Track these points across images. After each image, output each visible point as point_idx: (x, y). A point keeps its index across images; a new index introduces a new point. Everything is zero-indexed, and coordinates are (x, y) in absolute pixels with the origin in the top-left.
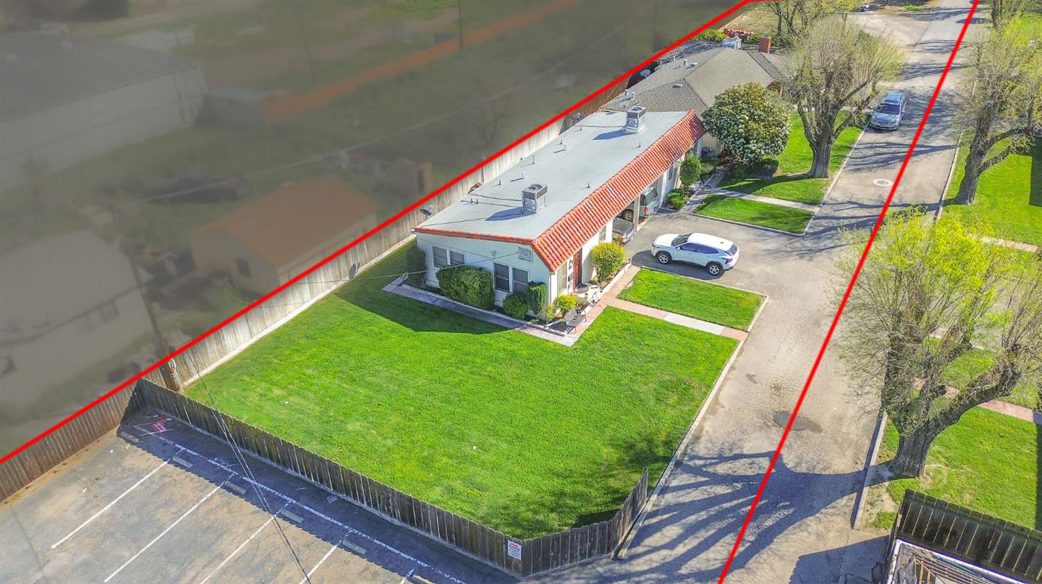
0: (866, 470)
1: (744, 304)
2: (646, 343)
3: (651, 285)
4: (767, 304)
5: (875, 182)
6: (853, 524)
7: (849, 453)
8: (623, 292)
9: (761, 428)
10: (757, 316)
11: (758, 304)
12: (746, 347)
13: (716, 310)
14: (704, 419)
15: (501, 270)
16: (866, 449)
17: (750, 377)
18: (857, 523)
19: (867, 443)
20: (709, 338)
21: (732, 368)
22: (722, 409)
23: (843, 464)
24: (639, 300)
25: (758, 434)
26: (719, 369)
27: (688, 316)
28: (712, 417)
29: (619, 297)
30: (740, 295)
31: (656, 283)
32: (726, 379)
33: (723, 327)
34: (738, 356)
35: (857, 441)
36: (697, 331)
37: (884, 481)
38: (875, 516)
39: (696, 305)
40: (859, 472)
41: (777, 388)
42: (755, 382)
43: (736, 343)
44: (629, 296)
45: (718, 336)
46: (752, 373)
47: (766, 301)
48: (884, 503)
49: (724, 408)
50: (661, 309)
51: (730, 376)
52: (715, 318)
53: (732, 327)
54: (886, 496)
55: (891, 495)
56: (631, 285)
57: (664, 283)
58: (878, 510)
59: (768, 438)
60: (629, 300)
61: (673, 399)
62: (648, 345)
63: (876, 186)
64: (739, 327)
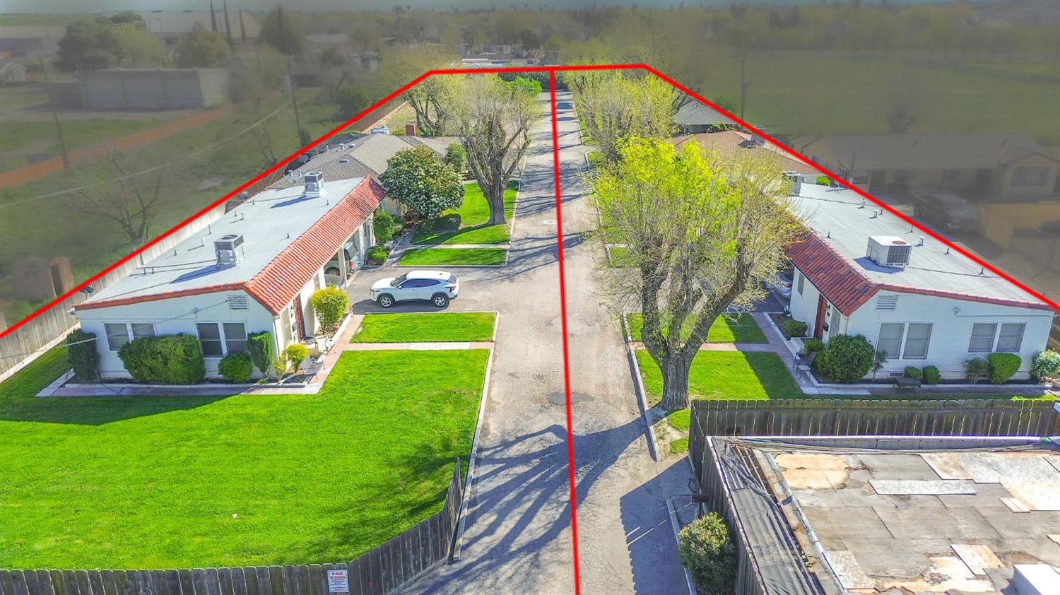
0: (643, 416)
1: (480, 322)
2: (401, 371)
3: (383, 325)
4: (500, 318)
5: (545, 222)
6: (655, 459)
7: (624, 408)
8: (355, 337)
9: (541, 411)
10: (496, 328)
11: (493, 319)
12: (497, 354)
13: (456, 331)
14: (485, 417)
15: (208, 331)
16: (635, 401)
17: (511, 374)
18: (658, 456)
19: (634, 398)
20: (461, 354)
21: (493, 372)
22: (498, 406)
23: (622, 418)
24: (376, 340)
25: (540, 416)
26: (482, 375)
27: (431, 342)
28: (492, 414)
29: (352, 342)
30: (473, 316)
31: (386, 323)
32: (491, 382)
33: (469, 343)
34: (493, 362)
35: (625, 398)
36: (446, 351)
37: (662, 418)
38: (669, 446)
39: (436, 332)
40: (638, 420)
41: (540, 377)
42: (518, 378)
43: (488, 352)
44: (363, 338)
45: (468, 350)
46: (512, 372)
47: (498, 315)
48: (671, 434)
49: (499, 404)
50: (402, 342)
51: (493, 378)
52: (458, 337)
53: (477, 341)
54: (669, 429)
55: (673, 427)
56: (360, 330)
57: (396, 321)
58: (669, 441)
59: (551, 417)
60: (365, 342)
61: (448, 409)
62: (402, 372)
63: (546, 225)
64: (483, 339)
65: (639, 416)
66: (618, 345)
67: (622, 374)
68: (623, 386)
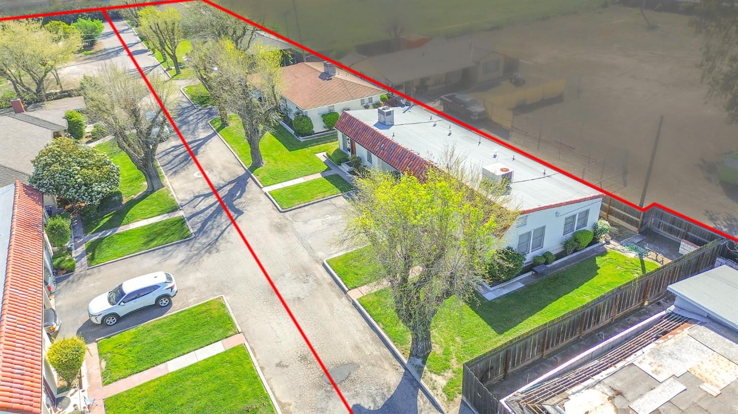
0: (406, 369)
1: (215, 314)
2: (179, 403)
3: (125, 351)
4: (229, 302)
5: (195, 176)
6: (443, 413)
7: (387, 366)
8: (104, 375)
10: (232, 315)
11: (223, 306)
12: (252, 345)
13: (200, 333)
17: (279, 365)
18: (443, 408)
19: (386, 350)
20: (221, 359)
21: (262, 368)
22: (291, 407)
23: (393, 378)
24: (129, 371)
26: (256, 377)
27: (184, 354)
29: (106, 384)
30: (204, 309)
31: (126, 346)
32: (268, 380)
33: (220, 342)
34: (255, 356)
35: (381, 354)
36: (207, 360)
37: (423, 367)
38: (443, 394)
39: (181, 340)
40: (405, 374)
41: (303, 358)
42: (287, 366)
43: (242, 347)
44: (115, 375)
46: (277, 361)
47: (225, 300)
48: (438, 381)
49: (291, 405)
50: (157, 365)
52: (207, 339)
53: (227, 337)
54: (434, 377)
55: (435, 373)
56: (104, 364)
57: (134, 340)
58: (441, 389)
60: (120, 379)
62: (182, 405)
64: (231, 333)
65: (404, 371)
66: (340, 298)
67: (362, 329)
68: (371, 342)
